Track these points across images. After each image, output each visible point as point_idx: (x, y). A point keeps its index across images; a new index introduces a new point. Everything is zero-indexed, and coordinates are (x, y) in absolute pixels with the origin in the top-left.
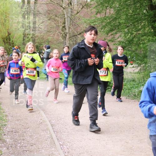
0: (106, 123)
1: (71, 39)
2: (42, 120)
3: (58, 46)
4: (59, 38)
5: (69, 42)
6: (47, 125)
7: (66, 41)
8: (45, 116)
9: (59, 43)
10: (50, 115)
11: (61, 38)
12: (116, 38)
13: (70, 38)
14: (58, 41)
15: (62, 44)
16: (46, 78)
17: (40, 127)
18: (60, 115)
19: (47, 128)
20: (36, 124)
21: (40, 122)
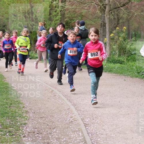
1: (111, 12)
2: (73, 118)
3: (95, 22)
5: (108, 16)
6: (79, 124)
7: (105, 15)
8: (76, 112)
9: (95, 18)
10: (83, 111)
14: (94, 14)
15: (99, 19)
17: (69, 127)
18: (96, 111)
19: (79, 129)
20: (64, 123)
21: (70, 121)
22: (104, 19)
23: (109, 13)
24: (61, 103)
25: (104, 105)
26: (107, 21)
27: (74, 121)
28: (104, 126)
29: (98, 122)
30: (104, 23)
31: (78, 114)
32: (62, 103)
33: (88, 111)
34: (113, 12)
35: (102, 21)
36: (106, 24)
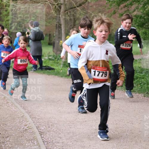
0: (116, 131)
1: (67, 13)
2: (28, 126)
3: (49, 23)
4: (50, 11)
5: (64, 17)
6: (33, 133)
7: (60, 16)
8: (30, 120)
9: (50, 19)
10: (38, 119)
11: (53, 11)
12: (131, 11)
13: (65, 12)
15: (54, 20)
16: (31, 68)
17: (24, 136)
18: (52, 119)
19: (34, 137)
20: (18, 132)
21: (24, 129)
22: (60, 20)
23: (64, 13)
24: (14, 110)
25: (60, 112)
26: (62, 22)
27: (29, 129)
28: (60, 134)
29: (53, 130)
30: (59, 24)
31: (32, 122)
32: (16, 110)
33: (43, 118)
34: (69, 12)
35: (57, 21)
36: (61, 25)
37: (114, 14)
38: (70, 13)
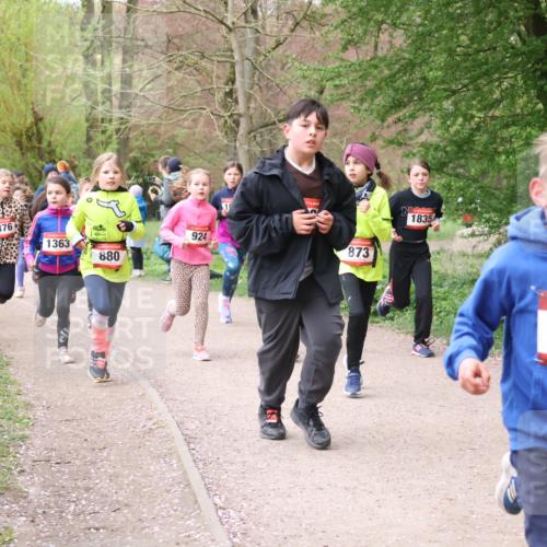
1: (255, 136)
2: (155, 420)
3: (210, 162)
4: (210, 132)
5: (246, 147)
6: (169, 438)
7: (238, 144)
8: (162, 405)
9: (211, 152)
10: (182, 403)
11: (218, 133)
12: (412, 134)
13: (249, 133)
14: (209, 142)
15: (222, 154)
17: (144, 445)
18: (215, 401)
19: (171, 449)
20: (131, 435)
21: (146, 428)
22: (236, 154)
23: (246, 137)
27: (158, 427)
29: (220, 430)
31: (167, 409)
33: (193, 401)
34: (259, 135)
37: (372, 141)
38: (261, 136)
